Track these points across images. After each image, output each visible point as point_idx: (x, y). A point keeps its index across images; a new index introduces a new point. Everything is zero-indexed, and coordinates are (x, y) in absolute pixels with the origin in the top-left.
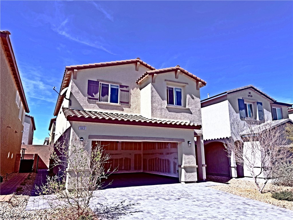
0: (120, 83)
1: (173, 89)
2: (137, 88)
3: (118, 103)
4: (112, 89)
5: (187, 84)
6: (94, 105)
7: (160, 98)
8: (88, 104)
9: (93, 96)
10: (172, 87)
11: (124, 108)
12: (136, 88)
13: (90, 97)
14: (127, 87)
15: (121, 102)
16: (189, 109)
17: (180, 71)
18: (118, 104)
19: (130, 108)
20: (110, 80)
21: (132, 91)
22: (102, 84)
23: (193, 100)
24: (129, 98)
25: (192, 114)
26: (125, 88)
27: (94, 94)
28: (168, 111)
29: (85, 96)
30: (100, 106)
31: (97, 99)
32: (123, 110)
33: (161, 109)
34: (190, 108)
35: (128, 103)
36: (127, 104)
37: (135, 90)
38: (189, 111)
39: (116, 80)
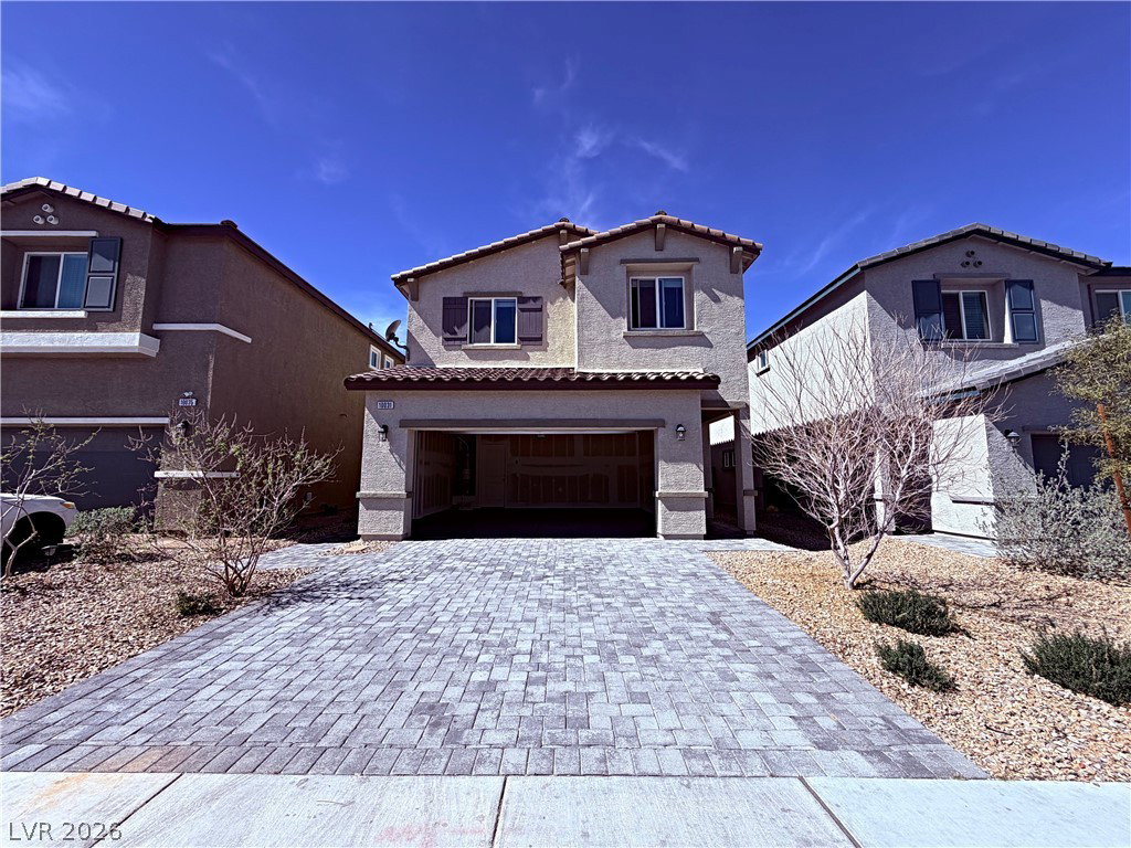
0: (516, 293)
1: (654, 281)
2: (564, 298)
3: (514, 342)
4: (499, 310)
5: (697, 260)
6: (459, 352)
7: (604, 312)
8: (447, 353)
9: (455, 333)
10: (653, 278)
11: (530, 354)
12: (561, 299)
13: (448, 335)
14: (535, 299)
15: (521, 339)
16: (702, 335)
17: (663, 226)
18: (515, 345)
19: (546, 350)
20: (493, 288)
21: (550, 309)
22: (476, 302)
23: (715, 306)
24: (541, 325)
25: (711, 346)
26: (532, 302)
27: (456, 329)
28: (628, 347)
29: (437, 336)
30: (473, 355)
31: (465, 339)
32: (527, 358)
33: (609, 342)
34: (706, 330)
35: (540, 339)
36: (538, 343)
37: (558, 303)
38: (701, 340)
39: (509, 287)
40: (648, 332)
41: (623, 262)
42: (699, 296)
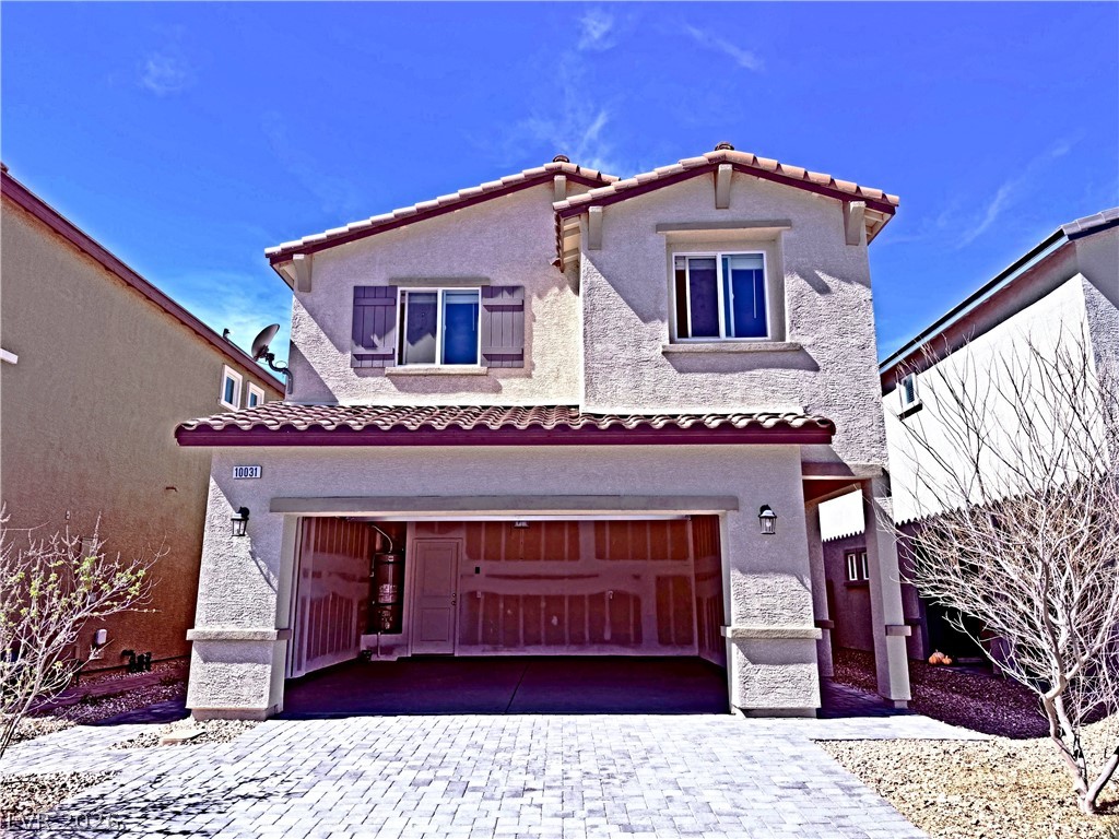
0: (481, 279)
1: (714, 260)
2: (562, 288)
3: (475, 362)
4: (449, 308)
5: (787, 223)
6: (380, 380)
7: (628, 312)
8: (358, 381)
9: (374, 346)
10: (708, 254)
11: (502, 382)
12: (556, 290)
13: (361, 350)
14: (512, 290)
15: (489, 357)
16: (799, 349)
17: (729, 167)
18: (476, 368)
19: (530, 376)
20: (440, 272)
21: (536, 306)
22: (410, 294)
23: (821, 300)
24: (521, 333)
25: (817, 369)
26: (505, 293)
27: (375, 339)
28: (672, 371)
29: (341, 350)
30: (401, 382)
31: (391, 357)
32: (498, 389)
33: (638, 364)
34: (805, 341)
35: (521, 357)
36: (516, 363)
37: (550, 297)
38: (801, 359)
39: (466, 270)
40: (705, 344)
41: (660, 227)
42: (792, 284)
